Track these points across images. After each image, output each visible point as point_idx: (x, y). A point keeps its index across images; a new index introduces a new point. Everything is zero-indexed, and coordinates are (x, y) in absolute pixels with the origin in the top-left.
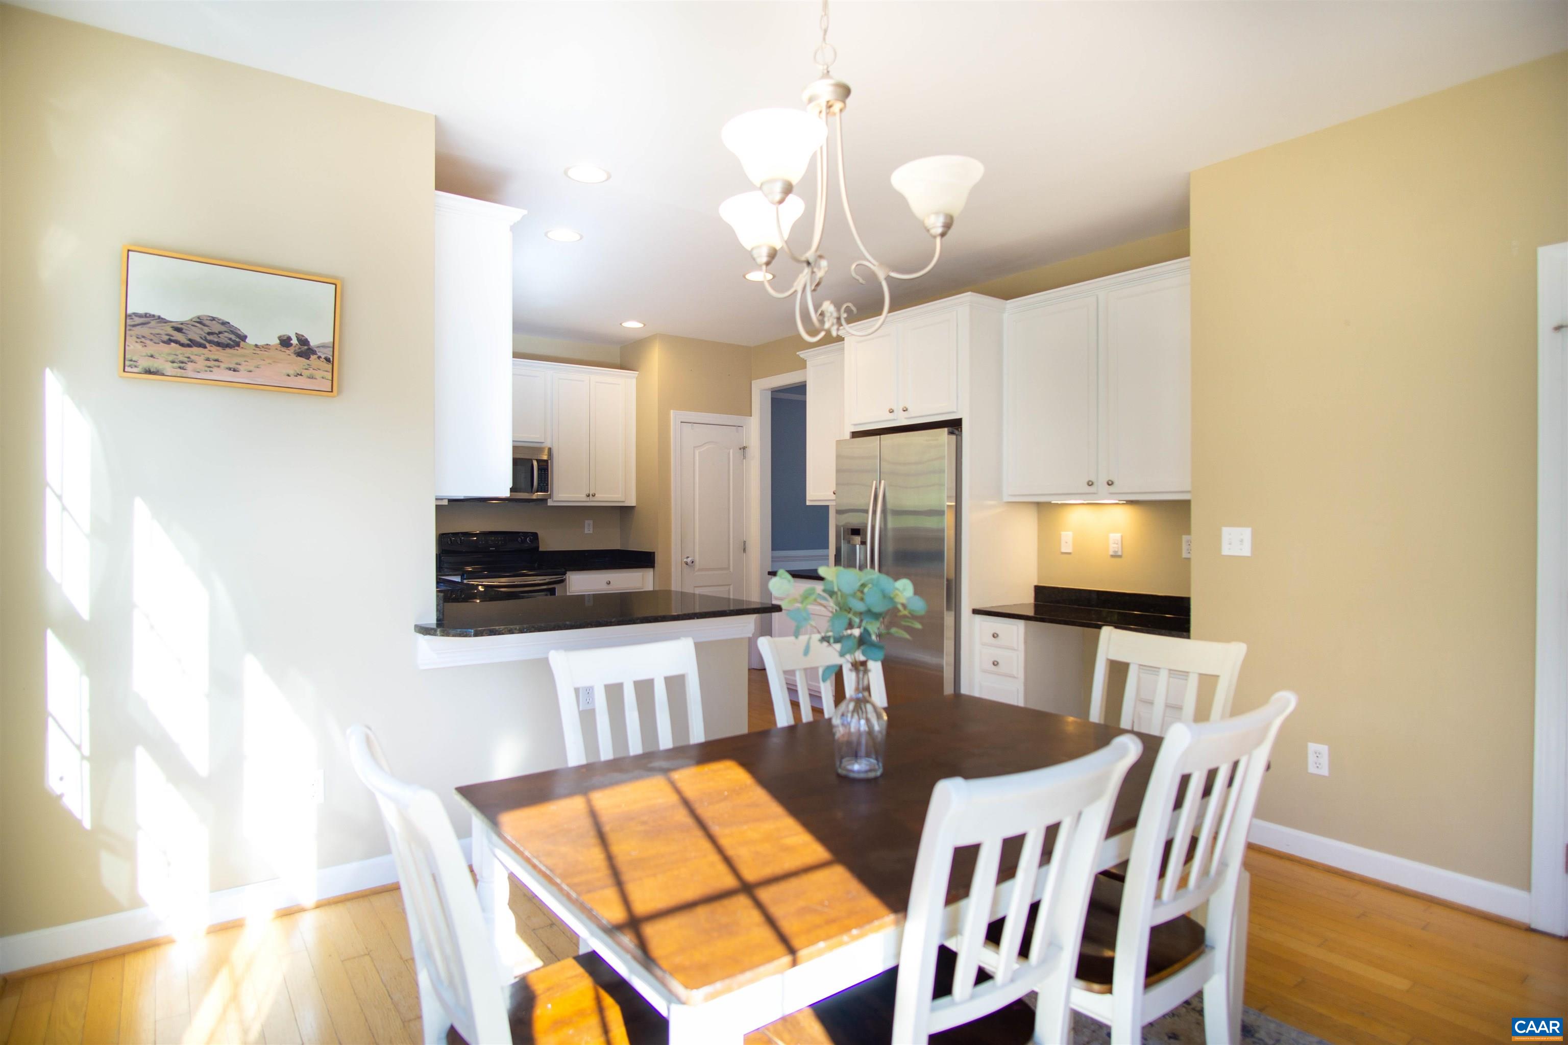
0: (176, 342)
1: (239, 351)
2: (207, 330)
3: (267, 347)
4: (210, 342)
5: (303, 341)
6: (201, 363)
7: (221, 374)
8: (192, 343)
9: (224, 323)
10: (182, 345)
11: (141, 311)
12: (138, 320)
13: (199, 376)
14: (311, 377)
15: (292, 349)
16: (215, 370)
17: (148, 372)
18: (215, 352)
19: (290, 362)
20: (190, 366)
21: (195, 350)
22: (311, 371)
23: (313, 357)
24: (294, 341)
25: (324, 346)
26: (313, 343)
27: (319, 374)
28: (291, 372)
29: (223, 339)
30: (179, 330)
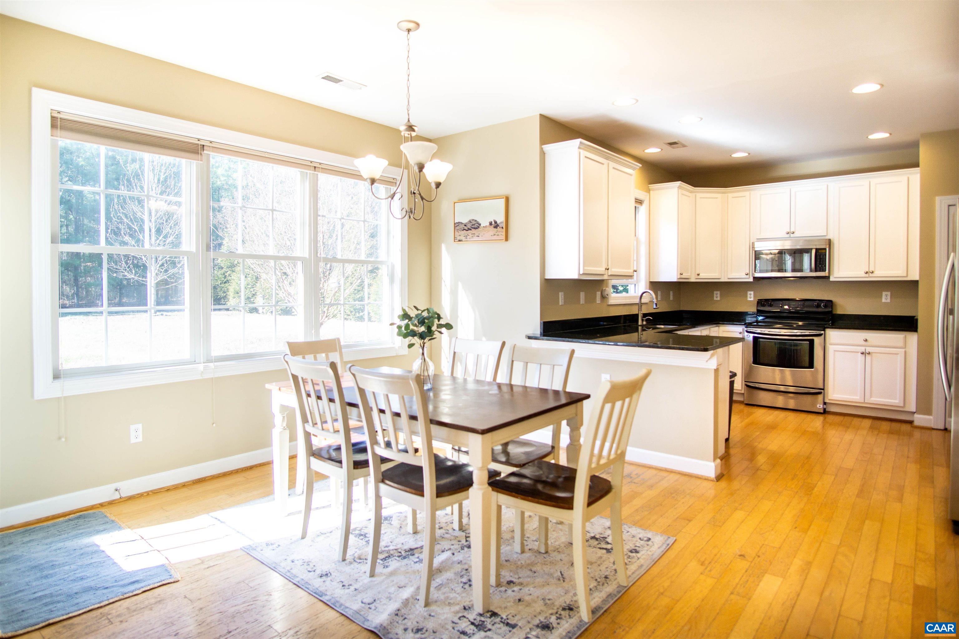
0: (465, 230)
1: (479, 229)
2: (472, 224)
3: (486, 227)
4: (472, 228)
5: (496, 222)
6: (471, 235)
7: (476, 238)
8: (469, 229)
9: (476, 221)
10: (466, 230)
11: (457, 222)
12: (457, 225)
13: (471, 240)
14: (498, 235)
15: (493, 226)
16: (474, 237)
17: (459, 241)
18: (473, 231)
19: (492, 230)
20: (468, 237)
21: (469, 231)
22: (498, 233)
23: (498, 227)
24: (493, 223)
25: (501, 223)
26: (498, 222)
27: (500, 234)
28: (493, 234)
29: (476, 227)
30: (465, 225)
